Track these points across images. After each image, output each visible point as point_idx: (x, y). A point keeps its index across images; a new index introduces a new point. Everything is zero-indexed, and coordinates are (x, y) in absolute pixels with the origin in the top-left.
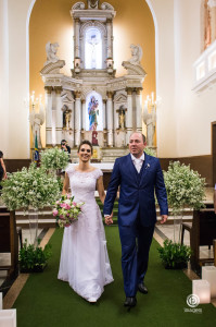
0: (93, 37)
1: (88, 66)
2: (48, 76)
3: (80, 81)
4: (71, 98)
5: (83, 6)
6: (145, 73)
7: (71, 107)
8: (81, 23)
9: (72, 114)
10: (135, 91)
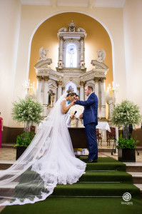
0: (72, 49)
1: (67, 65)
2: (40, 69)
3: (62, 75)
4: (55, 85)
5: (65, 30)
6: (107, 67)
7: (55, 91)
8: (64, 40)
9: (55, 96)
10: (100, 80)
